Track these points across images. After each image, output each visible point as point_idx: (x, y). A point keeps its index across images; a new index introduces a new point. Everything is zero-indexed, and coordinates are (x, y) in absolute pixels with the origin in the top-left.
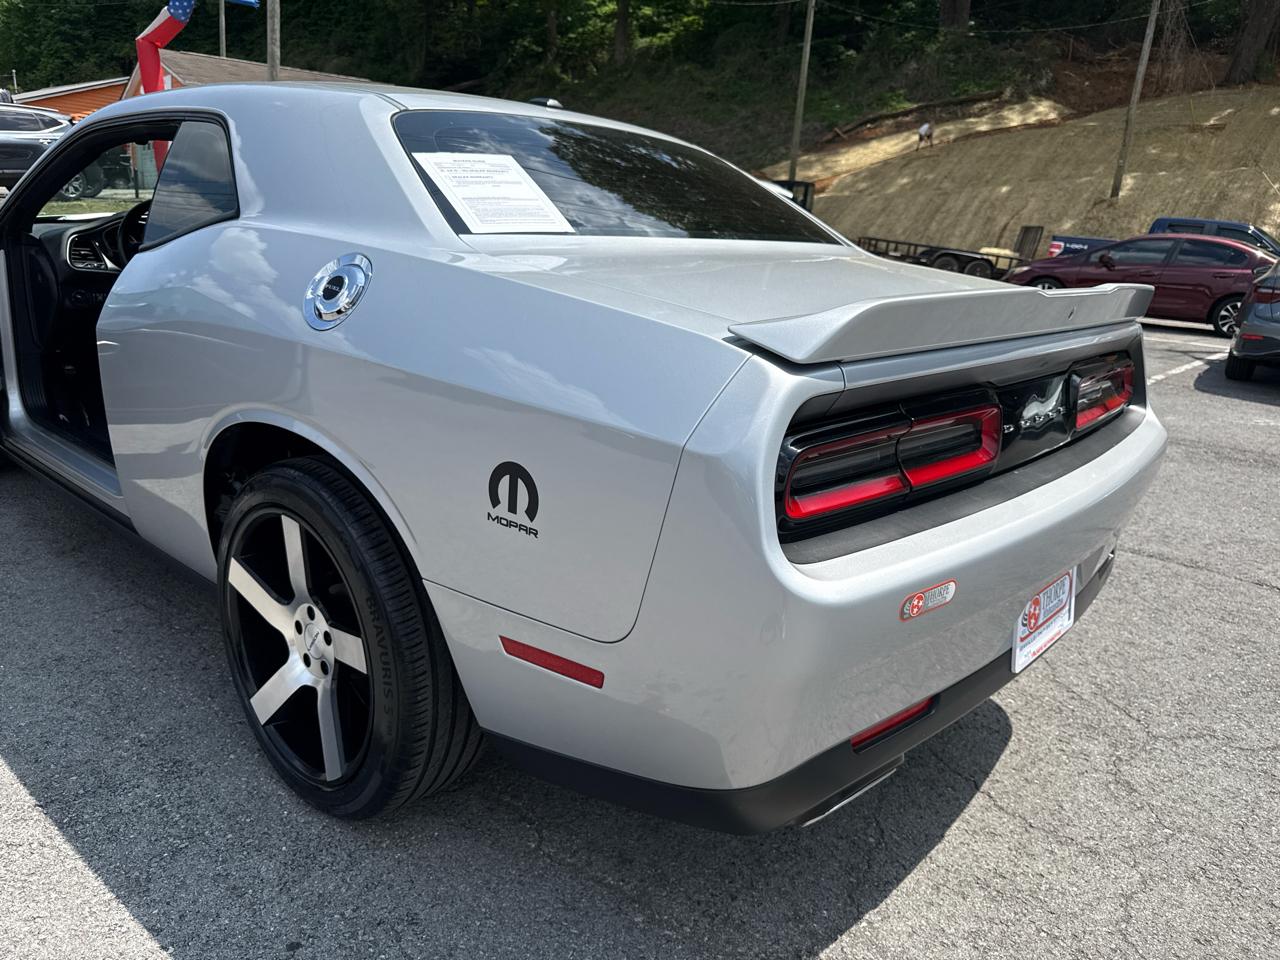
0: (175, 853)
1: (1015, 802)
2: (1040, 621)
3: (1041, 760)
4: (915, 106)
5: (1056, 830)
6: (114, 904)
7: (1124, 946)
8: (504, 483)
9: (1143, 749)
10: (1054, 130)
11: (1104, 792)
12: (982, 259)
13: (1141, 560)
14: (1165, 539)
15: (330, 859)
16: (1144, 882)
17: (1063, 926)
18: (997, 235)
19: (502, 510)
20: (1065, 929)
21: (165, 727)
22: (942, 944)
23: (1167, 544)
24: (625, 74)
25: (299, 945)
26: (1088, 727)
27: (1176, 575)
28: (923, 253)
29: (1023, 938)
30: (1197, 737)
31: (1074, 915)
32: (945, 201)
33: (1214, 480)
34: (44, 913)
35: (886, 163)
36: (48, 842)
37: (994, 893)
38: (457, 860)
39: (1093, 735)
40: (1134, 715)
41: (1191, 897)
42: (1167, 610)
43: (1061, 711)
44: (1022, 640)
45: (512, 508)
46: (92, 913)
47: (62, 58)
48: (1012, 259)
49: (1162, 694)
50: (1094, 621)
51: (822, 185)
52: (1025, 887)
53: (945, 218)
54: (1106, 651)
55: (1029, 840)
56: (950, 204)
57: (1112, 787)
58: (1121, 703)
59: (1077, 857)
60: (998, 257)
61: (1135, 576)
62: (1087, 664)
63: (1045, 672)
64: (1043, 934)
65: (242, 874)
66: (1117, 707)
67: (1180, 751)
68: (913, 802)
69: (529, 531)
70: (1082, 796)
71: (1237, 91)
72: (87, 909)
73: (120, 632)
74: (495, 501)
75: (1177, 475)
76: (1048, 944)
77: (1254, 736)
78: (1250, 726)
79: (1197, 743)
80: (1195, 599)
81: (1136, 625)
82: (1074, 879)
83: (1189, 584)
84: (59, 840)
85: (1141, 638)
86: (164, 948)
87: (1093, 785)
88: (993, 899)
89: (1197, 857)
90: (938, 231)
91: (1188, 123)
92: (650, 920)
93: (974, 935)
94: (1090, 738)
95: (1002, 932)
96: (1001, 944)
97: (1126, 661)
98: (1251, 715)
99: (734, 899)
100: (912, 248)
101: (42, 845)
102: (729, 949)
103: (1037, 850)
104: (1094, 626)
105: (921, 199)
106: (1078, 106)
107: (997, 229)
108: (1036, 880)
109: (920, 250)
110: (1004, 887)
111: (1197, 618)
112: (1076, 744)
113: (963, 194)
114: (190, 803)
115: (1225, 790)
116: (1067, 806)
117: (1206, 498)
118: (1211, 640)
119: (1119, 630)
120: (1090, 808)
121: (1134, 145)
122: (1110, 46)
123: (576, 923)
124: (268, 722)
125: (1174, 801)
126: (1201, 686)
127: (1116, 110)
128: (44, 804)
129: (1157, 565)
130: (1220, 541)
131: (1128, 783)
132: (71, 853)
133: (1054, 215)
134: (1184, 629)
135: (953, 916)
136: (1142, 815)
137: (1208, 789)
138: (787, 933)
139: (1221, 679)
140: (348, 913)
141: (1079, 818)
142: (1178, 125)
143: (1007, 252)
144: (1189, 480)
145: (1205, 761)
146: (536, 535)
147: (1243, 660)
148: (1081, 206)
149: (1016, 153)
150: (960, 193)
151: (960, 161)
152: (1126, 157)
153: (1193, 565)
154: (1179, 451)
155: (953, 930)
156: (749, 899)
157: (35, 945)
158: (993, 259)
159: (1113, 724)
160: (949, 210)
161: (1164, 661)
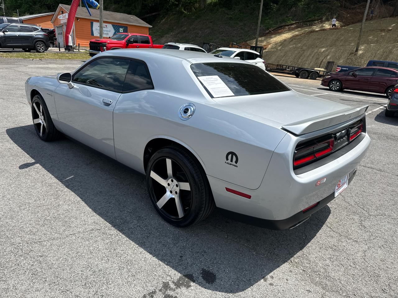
0: (148, 237)
1: (337, 230)
2: (341, 186)
3: (343, 220)
4: (295, 22)
5: (347, 237)
6: (139, 247)
7: (364, 261)
8: (230, 156)
9: (368, 218)
10: (338, 30)
11: (358, 228)
12: (315, 72)
13: (366, 169)
14: (372, 163)
15: (182, 239)
16: (369, 248)
17: (350, 257)
18: (320, 63)
19: (229, 161)
20: (351, 257)
21: (133, 208)
22: (323, 260)
23: (373, 164)
24: (204, 11)
25: (182, 257)
26: (354, 212)
27: (375, 173)
28: (297, 69)
29: (341, 259)
30: (381, 215)
31: (353, 254)
32: (304, 53)
33: (386, 145)
34: (125, 249)
35: (285, 40)
36: (119, 234)
37: (334, 250)
38: (210, 240)
39: (355, 214)
40: (365, 210)
41: (380, 251)
42: (373, 183)
43: (347, 208)
44: (337, 190)
45: (232, 161)
46: (135, 249)
47: (29, 4)
48: (324, 71)
49: (372, 205)
50: (354, 185)
51: (265, 47)
52: (341, 248)
53: (303, 58)
54: (357, 193)
55: (341, 238)
56: (305, 54)
57: (360, 227)
58: (362, 207)
59: (353, 242)
60: (320, 71)
61: (364, 173)
62: (353, 197)
63: (342, 199)
64: (346, 258)
65: (164, 241)
66: (361, 208)
67: (377, 219)
68: (313, 229)
69: (235, 166)
70: (353, 229)
71: (396, 18)
72: (134, 249)
73: (112, 185)
74: (227, 159)
75: (376, 144)
76: (347, 260)
77: (396, 215)
78: (395, 213)
79: (381, 217)
80: (381, 180)
81: (365, 187)
82: (352, 247)
83: (379, 175)
84: (121, 234)
85: (367, 190)
86: (154, 257)
87: (356, 226)
88: (334, 251)
89: (381, 243)
90: (301, 62)
91: (380, 29)
92: (257, 253)
93: (330, 258)
94: (354, 215)
95: (336, 258)
96: (336, 260)
97: (363, 196)
98: (395, 210)
99: (275, 249)
100: (294, 68)
101: (117, 235)
102: (276, 260)
103: (343, 240)
104: (354, 187)
105: (296, 52)
106: (346, 23)
107: (320, 62)
108: (343, 247)
109: (296, 68)
110: (336, 248)
111: (381, 185)
112: (351, 217)
113: (309, 51)
114: (146, 226)
115: (388, 228)
116: (349, 231)
117: (384, 151)
118: (385, 191)
119: (361, 188)
120: (355, 232)
121: (363, 35)
122: (356, 3)
123: (241, 254)
124: (161, 208)
125: (375, 230)
126: (382, 203)
127: (358, 24)
128: (114, 226)
129: (370, 170)
130: (387, 163)
131: (364, 226)
132: (125, 237)
133: (337, 57)
134: (378, 188)
135: (325, 254)
136: (368, 233)
137: (384, 228)
138: (288, 257)
139: (387, 201)
140: (190, 250)
141: (353, 234)
142: (377, 29)
143: (323, 69)
144: (379, 145)
145: (383, 221)
146: (237, 167)
147: (393, 196)
148: (346, 55)
149: (326, 37)
150: (308, 50)
151: (308, 40)
152: (360, 40)
153: (380, 170)
154: (376, 136)
155: (325, 257)
156: (278, 249)
157: (126, 255)
158: (319, 72)
159: (360, 212)
160: (304, 56)
161: (373, 196)
